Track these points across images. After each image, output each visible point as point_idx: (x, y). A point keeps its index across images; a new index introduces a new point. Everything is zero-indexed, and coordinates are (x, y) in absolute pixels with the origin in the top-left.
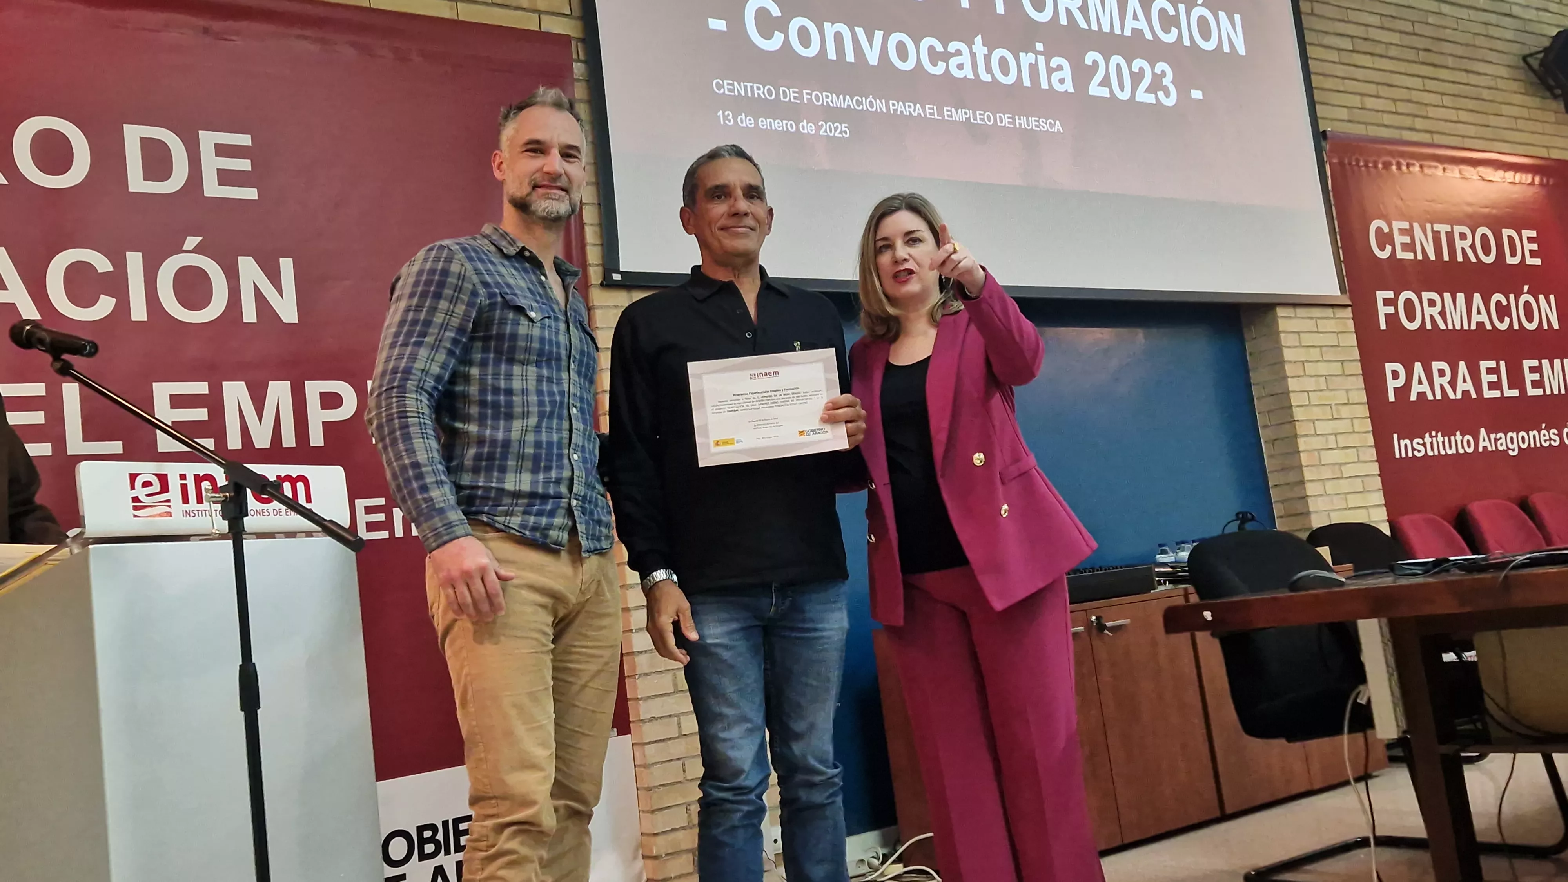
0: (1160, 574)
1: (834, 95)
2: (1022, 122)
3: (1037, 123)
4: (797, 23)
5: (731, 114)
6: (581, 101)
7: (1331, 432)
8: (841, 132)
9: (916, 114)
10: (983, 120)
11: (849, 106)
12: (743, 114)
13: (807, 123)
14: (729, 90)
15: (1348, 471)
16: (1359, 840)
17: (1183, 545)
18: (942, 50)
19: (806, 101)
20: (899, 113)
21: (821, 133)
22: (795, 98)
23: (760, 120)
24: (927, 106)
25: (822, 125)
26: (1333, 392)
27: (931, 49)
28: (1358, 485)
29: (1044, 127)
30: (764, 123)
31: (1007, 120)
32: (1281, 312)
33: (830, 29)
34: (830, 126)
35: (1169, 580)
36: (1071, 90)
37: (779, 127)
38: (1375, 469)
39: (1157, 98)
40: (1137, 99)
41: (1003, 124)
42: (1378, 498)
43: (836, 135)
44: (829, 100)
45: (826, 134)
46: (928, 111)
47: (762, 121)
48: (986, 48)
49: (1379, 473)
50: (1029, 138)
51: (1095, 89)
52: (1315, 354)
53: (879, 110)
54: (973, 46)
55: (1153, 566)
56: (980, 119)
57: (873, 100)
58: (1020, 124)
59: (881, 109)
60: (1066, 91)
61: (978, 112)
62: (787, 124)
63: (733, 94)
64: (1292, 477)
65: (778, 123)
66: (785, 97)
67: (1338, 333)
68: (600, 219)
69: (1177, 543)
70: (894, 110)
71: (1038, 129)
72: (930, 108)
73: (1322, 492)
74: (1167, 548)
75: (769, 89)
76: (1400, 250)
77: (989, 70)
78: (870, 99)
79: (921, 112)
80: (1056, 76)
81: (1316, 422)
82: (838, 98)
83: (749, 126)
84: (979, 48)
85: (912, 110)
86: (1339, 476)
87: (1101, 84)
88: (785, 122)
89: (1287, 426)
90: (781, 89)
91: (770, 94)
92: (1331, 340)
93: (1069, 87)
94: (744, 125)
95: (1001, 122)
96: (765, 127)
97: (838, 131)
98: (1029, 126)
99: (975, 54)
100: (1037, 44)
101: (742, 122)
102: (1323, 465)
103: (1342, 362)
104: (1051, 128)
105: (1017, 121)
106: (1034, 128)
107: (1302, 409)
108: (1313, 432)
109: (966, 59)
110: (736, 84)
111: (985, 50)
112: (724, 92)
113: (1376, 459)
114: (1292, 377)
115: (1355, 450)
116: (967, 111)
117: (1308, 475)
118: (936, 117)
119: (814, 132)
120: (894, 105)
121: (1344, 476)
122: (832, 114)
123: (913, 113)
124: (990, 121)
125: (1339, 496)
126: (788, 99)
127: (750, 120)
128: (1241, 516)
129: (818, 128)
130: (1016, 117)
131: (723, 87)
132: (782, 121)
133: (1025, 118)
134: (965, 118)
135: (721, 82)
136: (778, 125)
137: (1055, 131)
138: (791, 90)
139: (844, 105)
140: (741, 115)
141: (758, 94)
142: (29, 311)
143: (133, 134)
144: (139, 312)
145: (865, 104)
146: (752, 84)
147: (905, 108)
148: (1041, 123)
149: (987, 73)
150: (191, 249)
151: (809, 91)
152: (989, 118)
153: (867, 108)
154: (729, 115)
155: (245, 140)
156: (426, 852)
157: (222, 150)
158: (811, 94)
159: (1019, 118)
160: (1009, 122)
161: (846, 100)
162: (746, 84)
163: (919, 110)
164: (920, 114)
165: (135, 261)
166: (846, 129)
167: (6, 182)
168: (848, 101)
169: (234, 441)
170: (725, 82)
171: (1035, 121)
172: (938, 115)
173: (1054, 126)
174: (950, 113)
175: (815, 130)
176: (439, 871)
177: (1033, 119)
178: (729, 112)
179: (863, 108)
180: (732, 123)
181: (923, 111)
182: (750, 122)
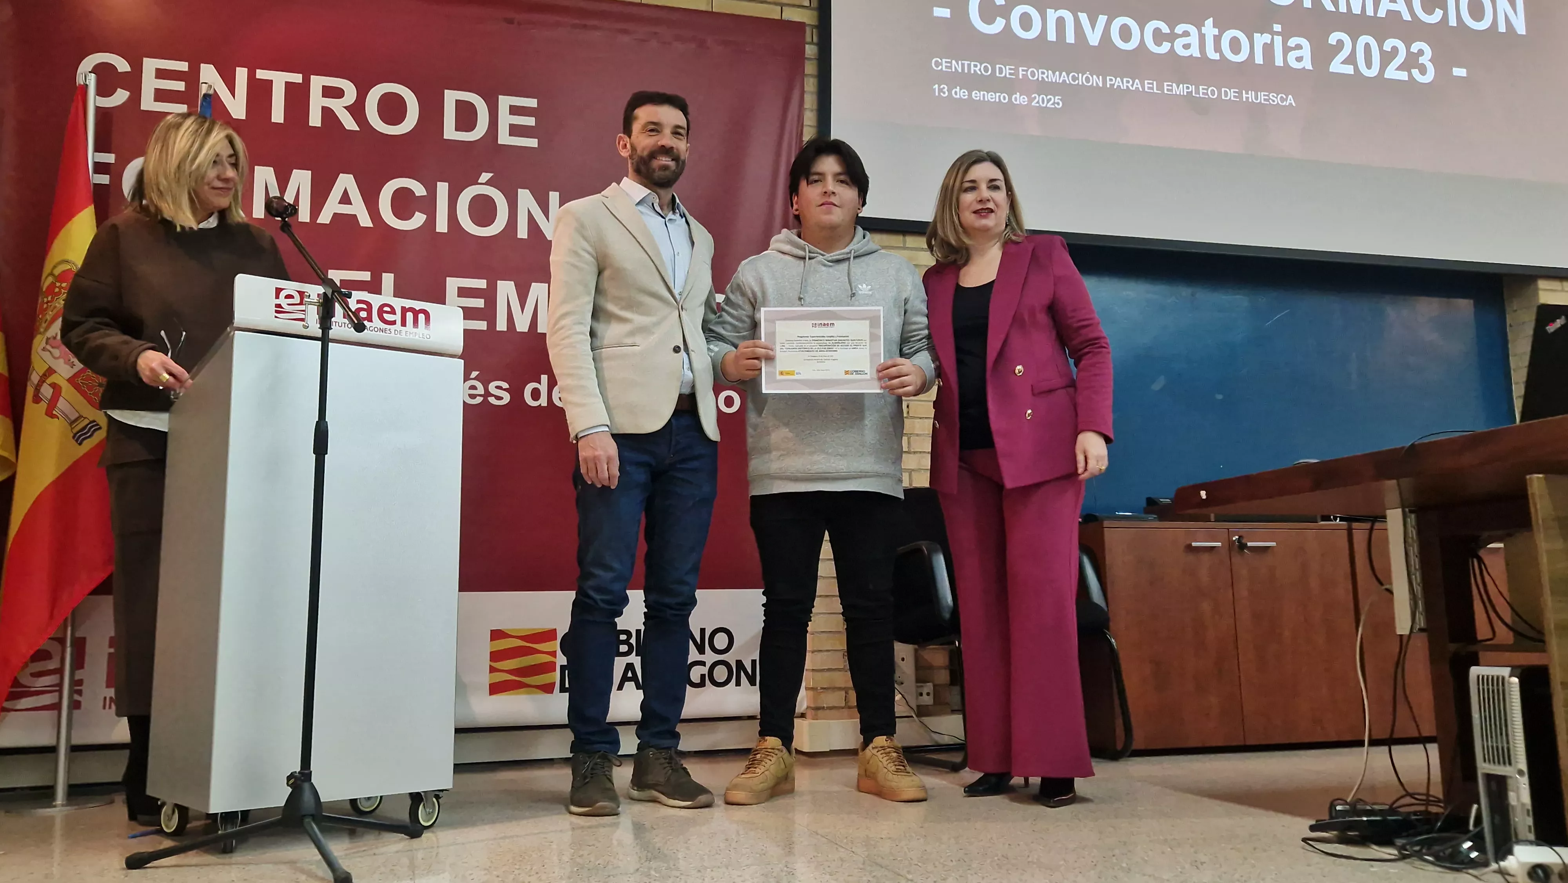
1: (1050, 72)
2: (1249, 96)
3: (1268, 98)
4: (1018, 11)
5: (946, 88)
6: (810, 76)
8: (1054, 104)
9: (1134, 89)
10: (1206, 94)
11: (1064, 81)
12: (958, 88)
13: (1020, 96)
14: (947, 67)
18: (1169, 32)
19: (1021, 77)
20: (1115, 87)
21: (1033, 104)
22: (1010, 74)
23: (973, 93)
24: (1146, 81)
25: (1035, 97)
27: (1157, 31)
29: (1274, 101)
30: (977, 95)
31: (1233, 94)
32: (1543, 284)
33: (1052, 15)
34: (1043, 98)
36: (1309, 67)
37: (992, 98)
39: (1410, 75)
40: (1386, 76)
41: (1228, 98)
43: (1048, 106)
44: (1045, 76)
45: (1037, 105)
46: (1146, 86)
47: (976, 93)
48: (1217, 30)
50: (1257, 111)
51: (1337, 66)
53: (1095, 85)
54: (1203, 28)
56: (1203, 93)
57: (1089, 76)
59: (1097, 83)
60: (1304, 68)
61: (1201, 87)
62: (999, 96)
63: (950, 70)
65: (992, 95)
66: (1001, 73)
70: (1110, 84)
71: (1268, 103)
72: (1149, 83)
75: (986, 67)
77: (1218, 48)
78: (1087, 74)
79: (1139, 86)
80: (1292, 56)
82: (1054, 73)
83: (962, 97)
84: (1209, 29)
85: (1129, 85)
87: (1344, 62)
88: (998, 94)
90: (998, 66)
91: (986, 71)
93: (1307, 64)
94: (958, 96)
96: (978, 98)
97: (1051, 102)
99: (1205, 34)
100: (1275, 25)
101: (956, 94)
104: (1283, 102)
105: (1244, 95)
106: (1263, 102)
109: (1194, 40)
110: (954, 62)
111: (1216, 31)
112: (942, 69)
116: (1190, 86)
118: (1155, 91)
119: (1026, 103)
120: (1111, 80)
122: (1045, 88)
123: (1131, 88)
124: (1213, 96)
126: (1003, 75)
129: (1031, 100)
130: (1244, 92)
131: (941, 64)
132: (995, 93)
133: (1253, 92)
134: (1187, 92)
135: (940, 61)
136: (990, 97)
137: (1287, 104)
138: (1007, 67)
139: (1060, 79)
140: (956, 88)
141: (975, 71)
142: (365, 221)
143: (451, 97)
144: (442, 226)
145: (1082, 79)
146: (969, 62)
147: (1123, 83)
148: (1271, 97)
149: (1216, 52)
150: (484, 182)
151: (1025, 68)
152: (1213, 92)
153: (1083, 83)
154: (944, 88)
155: (532, 103)
156: (621, 651)
157: (514, 110)
158: (1027, 71)
159: (1247, 93)
160: (1234, 96)
161: (1062, 76)
162: (963, 62)
163: (1137, 84)
164: (1138, 88)
165: (443, 189)
166: (1059, 101)
167: (358, 129)
168: (1064, 77)
169: (501, 325)
170: (944, 60)
171: (1264, 95)
172: (1157, 90)
173: (1286, 100)
174: (1170, 88)
175: (1028, 101)
176: (630, 667)
177: (1262, 93)
178: (945, 86)
179: (1078, 83)
180: (946, 95)
181: (1141, 84)
182: (964, 94)
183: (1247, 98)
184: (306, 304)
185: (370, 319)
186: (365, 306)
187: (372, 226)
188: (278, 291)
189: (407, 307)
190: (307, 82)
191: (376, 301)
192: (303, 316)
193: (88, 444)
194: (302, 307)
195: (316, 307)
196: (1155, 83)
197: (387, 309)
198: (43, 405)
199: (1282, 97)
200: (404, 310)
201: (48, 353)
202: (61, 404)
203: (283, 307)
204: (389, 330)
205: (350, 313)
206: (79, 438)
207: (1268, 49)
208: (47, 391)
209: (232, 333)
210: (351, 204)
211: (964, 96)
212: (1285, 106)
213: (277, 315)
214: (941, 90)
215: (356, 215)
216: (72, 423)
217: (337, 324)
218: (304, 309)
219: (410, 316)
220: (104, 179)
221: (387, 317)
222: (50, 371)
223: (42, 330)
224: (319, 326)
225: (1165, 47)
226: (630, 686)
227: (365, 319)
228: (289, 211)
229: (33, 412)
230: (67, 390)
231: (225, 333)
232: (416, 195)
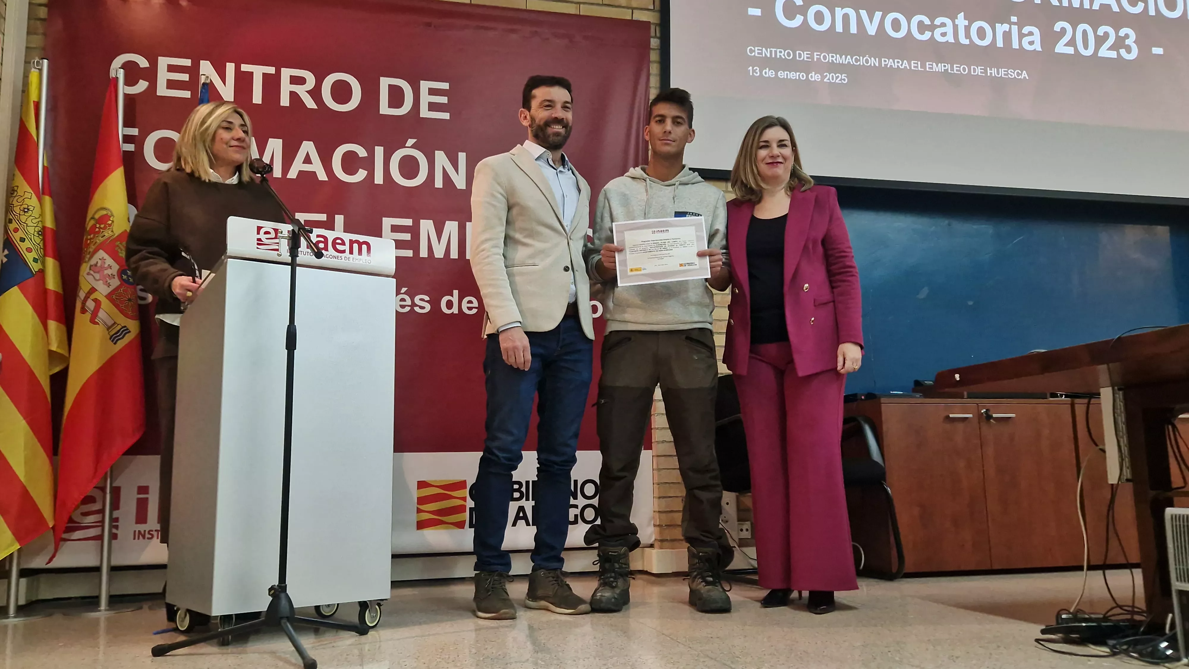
1: (838, 56)
2: (993, 72)
3: (1006, 73)
4: (813, 9)
5: (758, 69)
6: (655, 62)
8: (840, 80)
9: (903, 67)
10: (959, 71)
11: (849, 62)
12: (768, 69)
13: (815, 74)
14: (758, 53)
18: (930, 23)
19: (815, 60)
20: (888, 66)
21: (825, 80)
22: (807, 58)
23: (780, 72)
24: (912, 62)
25: (827, 75)
27: (921, 23)
29: (1012, 75)
30: (781, 74)
33: (839, 12)
34: (833, 76)
36: (1039, 49)
37: (793, 77)
39: (1119, 54)
40: (1099, 55)
41: (976, 74)
43: (837, 81)
44: (834, 59)
45: (828, 81)
46: (913, 65)
48: (967, 21)
50: (998, 84)
51: (1061, 48)
53: (872, 65)
54: (956, 20)
56: (957, 70)
57: (869, 58)
59: (874, 64)
60: (1035, 50)
61: (955, 66)
63: (761, 56)
65: (793, 74)
66: (800, 57)
70: (885, 64)
71: (1007, 77)
72: (914, 63)
75: (788, 52)
77: (968, 35)
78: (867, 57)
80: (1025, 41)
82: (841, 58)
83: (771, 76)
84: (961, 21)
85: (899, 65)
87: (1067, 45)
88: (798, 74)
90: (797, 52)
91: (789, 56)
93: (1037, 47)
94: (767, 75)
95: (975, 72)
96: (783, 76)
98: (999, 75)
99: (958, 25)
100: (1012, 17)
104: (1018, 76)
105: (989, 71)
106: (1003, 76)
109: (949, 29)
110: (764, 49)
111: (966, 23)
112: (755, 55)
116: (946, 65)
118: (919, 69)
119: (820, 79)
120: (885, 61)
122: (835, 68)
123: (900, 67)
124: (965, 72)
126: (802, 58)
127: (772, 72)
129: (823, 77)
130: (988, 69)
131: (754, 51)
132: (796, 73)
133: (996, 69)
134: (944, 70)
135: (753, 49)
136: (793, 75)
137: (1022, 78)
138: (805, 53)
139: (845, 62)
140: (766, 69)
141: (780, 56)
142: (322, 176)
143: (385, 82)
144: (379, 179)
145: (862, 61)
146: (775, 49)
147: (894, 63)
148: (1010, 73)
149: (966, 38)
150: (410, 146)
151: (819, 53)
152: (964, 69)
153: (863, 64)
154: (756, 69)
155: (445, 86)
156: (515, 497)
157: (432, 92)
158: (820, 55)
159: (991, 69)
160: (981, 72)
161: (848, 58)
162: (771, 49)
163: (905, 64)
164: (906, 67)
165: (379, 151)
166: (845, 78)
167: (316, 107)
168: (849, 59)
169: (424, 253)
170: (756, 48)
171: (1004, 71)
172: (921, 68)
173: (1021, 74)
174: (931, 66)
175: (821, 78)
176: (521, 509)
177: (1003, 70)
178: (757, 68)
179: (860, 64)
180: (758, 74)
181: (908, 64)
182: (772, 74)
183: (991, 73)
184: (279, 238)
185: (326, 249)
186: (323, 240)
187: (327, 179)
188: (259, 228)
189: (354, 240)
190: (278, 72)
191: (331, 235)
192: (277, 247)
193: (121, 344)
194: (277, 241)
195: (287, 240)
196: (919, 63)
197: (339, 241)
198: (88, 316)
199: (1018, 73)
200: (352, 242)
201: (91, 276)
202: (101, 314)
203: (263, 240)
204: (341, 256)
205: (312, 244)
206: (114, 339)
207: (1007, 36)
208: (91, 305)
209: (226, 260)
210: (312, 164)
211: (772, 75)
212: (1021, 78)
213: (259, 247)
214: (754, 71)
215: (315, 172)
216: (109, 328)
217: (302, 253)
218: (278, 242)
219: (356, 246)
220: (131, 147)
221: (338, 247)
222: (93, 290)
223: (87, 259)
224: (289, 254)
225: (927, 35)
226: (521, 523)
227: (323, 249)
228: (267, 170)
229: (81, 320)
230: (106, 304)
231: (220, 261)
232: (360, 156)
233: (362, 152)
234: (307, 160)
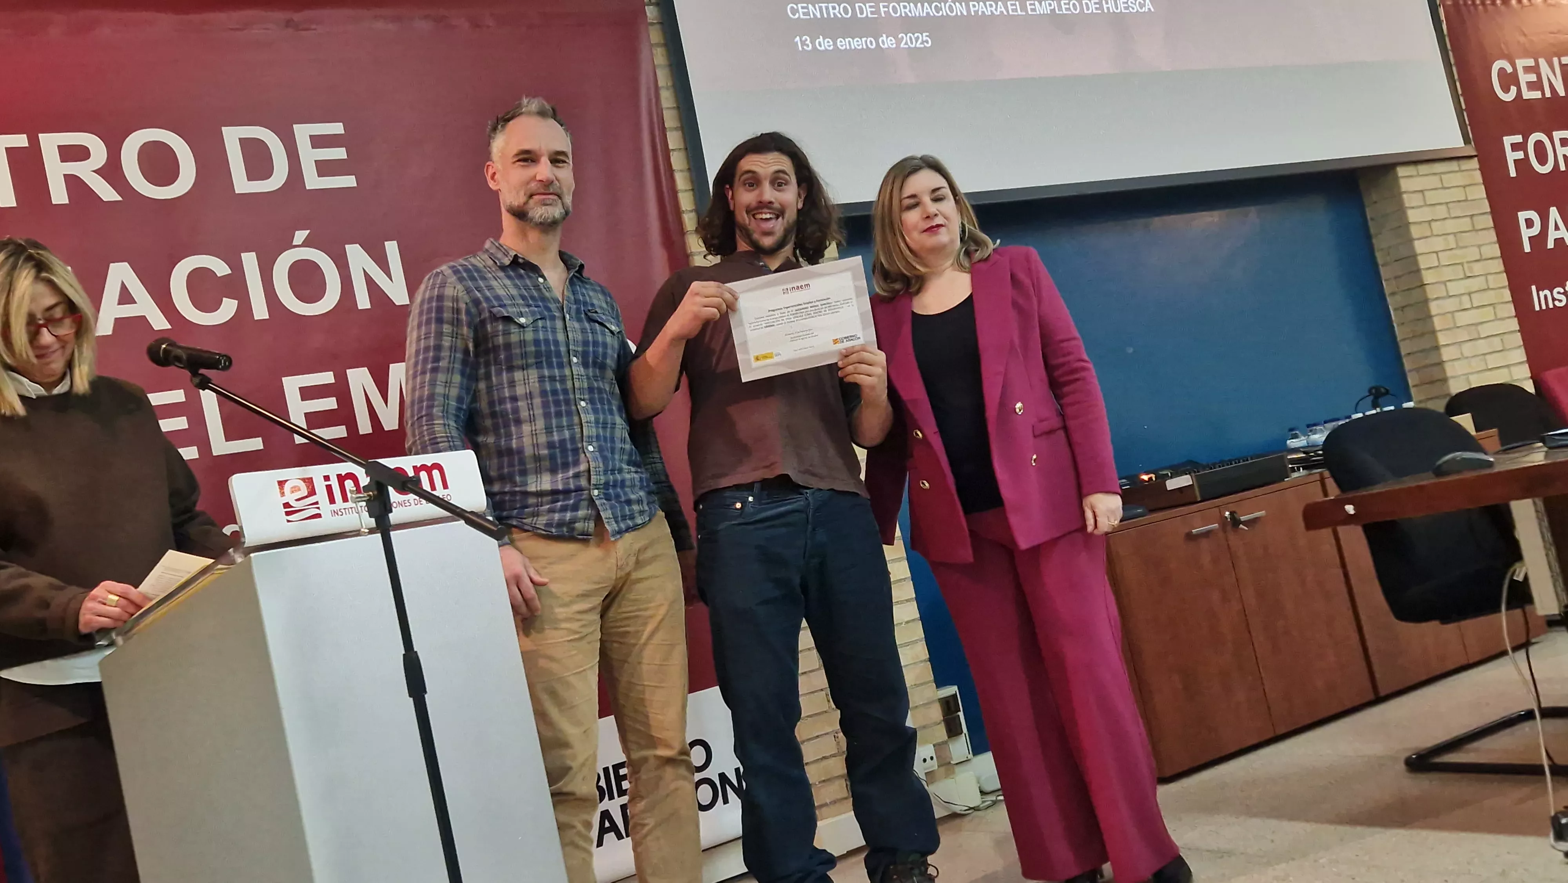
0: (1293, 461)
1: (912, 4)
2: (1110, 5)
3: (1126, 5)
5: (808, 39)
6: (658, 45)
7: (1463, 292)
8: (922, 43)
9: (998, 13)
10: (1069, 9)
11: (928, 13)
12: (821, 37)
13: (887, 37)
14: (804, 14)
15: (1485, 331)
16: (1523, 713)
17: (1315, 428)
19: (883, 15)
20: (980, 13)
21: (902, 46)
22: (872, 13)
23: (839, 40)
24: (1009, 3)
25: (902, 37)
26: (1464, 250)
28: (1497, 343)
29: (1133, 9)
30: (843, 44)
31: (1094, 6)
32: (1401, 171)
34: (911, 38)
35: (1302, 467)
37: (858, 45)
38: (1514, 325)
41: (1090, 11)
42: (1520, 355)
43: (918, 45)
44: (907, 10)
45: (907, 46)
46: (1010, 8)
47: (841, 41)
49: (1518, 328)
50: (1119, 23)
52: (1441, 212)
53: (959, 14)
55: (1285, 453)
56: (1066, 8)
57: (953, 4)
58: (1108, 8)
59: (961, 12)
61: (1062, 2)
62: (866, 42)
63: (809, 17)
64: (1425, 344)
65: (858, 41)
66: (862, 13)
67: (1464, 187)
68: (688, 163)
69: (1308, 426)
70: (974, 11)
71: (1128, 11)
72: (1012, 5)
73: (1460, 356)
74: (1297, 432)
75: (845, 8)
76: (1526, 89)
78: (950, 3)
79: (1003, 9)
81: (1448, 284)
82: (916, 7)
83: (828, 48)
85: (993, 9)
86: (1476, 336)
88: (864, 39)
89: (1418, 290)
90: (857, 5)
91: (846, 12)
92: (1459, 195)
94: (823, 48)
95: (1088, 9)
96: (844, 47)
97: (920, 41)
98: (1117, 9)
101: (820, 46)
102: (1458, 327)
103: (1472, 216)
104: (1141, 8)
105: (1105, 6)
106: (1123, 11)
107: (1430, 271)
108: (1445, 294)
110: (810, 6)
112: (799, 16)
113: (1514, 314)
114: (1419, 239)
115: (1491, 308)
116: (1052, 2)
117: (1442, 339)
118: (1020, 13)
119: (894, 46)
120: (974, 6)
121: (1482, 337)
122: (911, 25)
123: (995, 12)
124: (1076, 10)
125: (1477, 359)
126: (864, 15)
127: (828, 42)
128: (1374, 391)
129: (899, 41)
130: (1104, 2)
131: (797, 11)
132: (861, 39)
134: (1050, 10)
135: (795, 6)
136: (857, 43)
137: (1147, 11)
138: (867, 5)
139: (923, 13)
140: (819, 38)
141: (834, 14)
142: (159, 322)
143: (232, 136)
144: (260, 311)
145: (945, 9)
147: (987, 8)
148: (1130, 4)
150: (300, 243)
151: (886, 4)
152: (1074, 7)
153: (946, 12)
154: (806, 40)
155: (337, 128)
157: (315, 142)
158: (888, 7)
159: (1107, 3)
160: (1096, 8)
161: (925, 8)
162: (820, 5)
163: (1001, 7)
164: (1002, 11)
165: (249, 261)
166: (928, 38)
167: (120, 199)
168: (927, 9)
170: (800, 5)
171: (1123, 3)
172: (1021, 11)
173: (1145, 5)
174: (1033, 7)
175: (896, 43)
178: (806, 37)
179: (943, 15)
180: (810, 48)
181: (1005, 8)
182: (829, 44)
187: (167, 326)
188: (283, 483)
190: (34, 143)
192: (317, 511)
194: (312, 499)
195: (326, 493)
199: (1140, 3)
203: (292, 504)
204: (408, 500)
212: (1145, 12)
213: (284, 519)
215: (145, 316)
218: (315, 501)
226: (610, 837)
232: (219, 275)
233: (221, 268)
234: (126, 297)
